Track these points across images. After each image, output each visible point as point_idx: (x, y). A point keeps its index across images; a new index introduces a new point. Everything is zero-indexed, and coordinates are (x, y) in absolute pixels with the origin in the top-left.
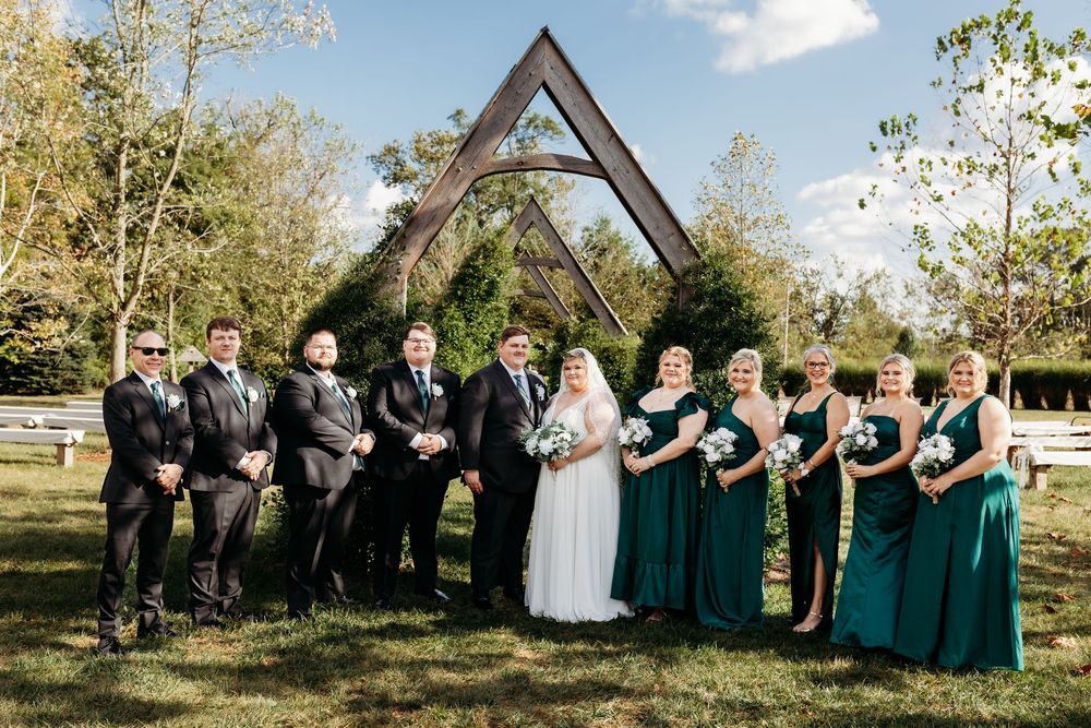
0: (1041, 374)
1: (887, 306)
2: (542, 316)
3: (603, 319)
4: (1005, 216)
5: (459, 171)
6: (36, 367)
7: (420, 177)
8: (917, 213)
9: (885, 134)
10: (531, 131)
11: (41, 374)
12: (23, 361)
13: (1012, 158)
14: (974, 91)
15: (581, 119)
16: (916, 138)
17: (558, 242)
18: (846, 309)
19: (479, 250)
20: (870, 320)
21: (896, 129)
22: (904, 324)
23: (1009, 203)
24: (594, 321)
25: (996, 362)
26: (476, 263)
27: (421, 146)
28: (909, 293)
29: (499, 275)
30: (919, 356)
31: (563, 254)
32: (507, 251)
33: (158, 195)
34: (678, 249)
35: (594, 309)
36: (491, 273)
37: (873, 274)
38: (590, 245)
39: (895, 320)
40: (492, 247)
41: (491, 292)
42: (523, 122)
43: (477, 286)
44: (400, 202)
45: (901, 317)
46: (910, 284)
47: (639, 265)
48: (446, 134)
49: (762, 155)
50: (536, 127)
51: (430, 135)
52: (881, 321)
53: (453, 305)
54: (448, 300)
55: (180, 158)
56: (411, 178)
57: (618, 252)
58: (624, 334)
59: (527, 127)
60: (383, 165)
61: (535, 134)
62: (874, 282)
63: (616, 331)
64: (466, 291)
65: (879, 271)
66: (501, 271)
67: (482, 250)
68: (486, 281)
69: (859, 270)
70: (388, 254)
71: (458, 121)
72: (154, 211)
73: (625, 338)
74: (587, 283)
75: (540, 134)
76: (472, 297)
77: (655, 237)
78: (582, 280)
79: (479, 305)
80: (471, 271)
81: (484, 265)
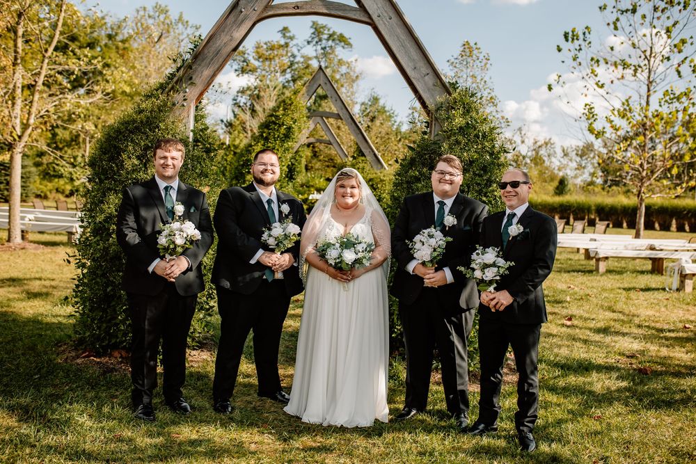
1: (551, 162)
2: (332, 160)
3: (369, 158)
5: (242, 12)
7: (259, 70)
8: (586, 95)
9: (567, 40)
10: (330, 42)
13: (652, 59)
14: (629, 13)
16: (590, 43)
17: (338, 100)
18: (526, 163)
19: (280, 105)
20: (540, 171)
21: (575, 38)
22: (561, 174)
23: (649, 91)
24: (363, 158)
25: (636, 198)
26: (278, 114)
27: (260, 50)
28: (565, 155)
29: (294, 123)
30: (571, 194)
31: (342, 109)
32: (300, 105)
33: (44, 56)
34: (432, 87)
35: (364, 150)
36: (288, 121)
37: (543, 142)
38: (365, 114)
39: (556, 172)
40: (290, 102)
41: (288, 135)
42: (325, 36)
43: (278, 130)
44: (246, 86)
45: (559, 170)
46: (566, 149)
47: (397, 129)
48: (276, 43)
49: (481, 56)
50: (333, 40)
51: (266, 44)
52: (547, 172)
53: (259, 144)
54: (257, 140)
55: (61, 29)
56: (253, 71)
57: (383, 120)
58: (385, 169)
59: (328, 40)
60: (235, 62)
61: (333, 45)
62: (544, 147)
63: (379, 166)
64: (269, 134)
65: (547, 140)
66: (296, 120)
67: (282, 104)
68: (285, 127)
69: (535, 139)
70: (176, 83)
71: (284, 34)
72: (41, 68)
73: (385, 172)
74: (359, 131)
75: (336, 44)
76: (274, 138)
77: (412, 76)
78: (355, 128)
79: (279, 145)
80: (274, 119)
81: (283, 115)
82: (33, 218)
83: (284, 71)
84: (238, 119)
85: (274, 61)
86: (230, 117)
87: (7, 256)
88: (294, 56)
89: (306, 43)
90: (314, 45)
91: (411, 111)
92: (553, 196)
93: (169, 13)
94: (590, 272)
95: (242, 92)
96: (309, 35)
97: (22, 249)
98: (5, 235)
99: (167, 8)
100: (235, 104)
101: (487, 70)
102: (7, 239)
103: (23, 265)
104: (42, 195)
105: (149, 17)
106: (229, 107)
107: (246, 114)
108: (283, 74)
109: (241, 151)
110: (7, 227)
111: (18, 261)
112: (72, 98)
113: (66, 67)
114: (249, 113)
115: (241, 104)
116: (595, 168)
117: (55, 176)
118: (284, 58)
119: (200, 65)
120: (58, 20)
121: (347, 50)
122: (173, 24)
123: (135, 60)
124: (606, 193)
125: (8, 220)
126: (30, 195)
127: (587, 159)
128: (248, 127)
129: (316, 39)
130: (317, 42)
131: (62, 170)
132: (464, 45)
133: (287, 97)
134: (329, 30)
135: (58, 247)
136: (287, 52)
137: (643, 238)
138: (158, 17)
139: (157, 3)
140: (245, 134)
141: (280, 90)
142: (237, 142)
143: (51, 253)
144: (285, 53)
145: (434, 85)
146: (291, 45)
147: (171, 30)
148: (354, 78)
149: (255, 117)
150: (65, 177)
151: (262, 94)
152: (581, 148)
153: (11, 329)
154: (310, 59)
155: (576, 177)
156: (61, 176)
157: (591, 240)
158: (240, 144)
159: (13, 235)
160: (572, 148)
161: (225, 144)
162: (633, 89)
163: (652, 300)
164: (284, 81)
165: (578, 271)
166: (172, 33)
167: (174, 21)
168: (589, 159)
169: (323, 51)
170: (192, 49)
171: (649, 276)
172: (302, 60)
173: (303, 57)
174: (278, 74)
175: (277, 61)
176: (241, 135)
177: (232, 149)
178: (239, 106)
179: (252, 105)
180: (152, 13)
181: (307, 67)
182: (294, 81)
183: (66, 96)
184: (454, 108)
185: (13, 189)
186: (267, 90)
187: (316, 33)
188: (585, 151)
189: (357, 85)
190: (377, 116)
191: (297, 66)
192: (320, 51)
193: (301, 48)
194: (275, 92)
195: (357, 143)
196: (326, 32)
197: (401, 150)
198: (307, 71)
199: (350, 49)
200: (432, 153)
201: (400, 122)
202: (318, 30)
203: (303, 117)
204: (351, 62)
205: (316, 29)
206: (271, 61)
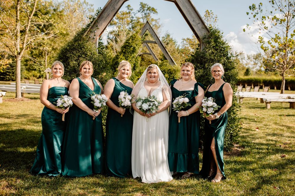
0: (289, 80)
1: (242, 62)
2: (150, 61)
3: (169, 60)
4: (286, 34)
6: (8, 73)
7: (118, 24)
8: (260, 33)
9: (251, 9)
10: (148, 11)
11: (9, 75)
12: (4, 72)
13: (289, 17)
16: (262, 10)
17: (155, 35)
21: (254, 8)
22: (247, 67)
23: (287, 30)
24: (166, 60)
25: (281, 77)
26: (129, 42)
27: (118, 15)
28: (249, 59)
29: (136, 45)
30: (251, 75)
31: (157, 39)
32: (139, 38)
33: (29, 18)
35: (166, 57)
36: (134, 45)
37: (239, 53)
38: (164, 42)
39: (245, 66)
40: (134, 37)
41: (134, 51)
42: (146, 9)
43: (129, 49)
44: (112, 30)
45: (246, 65)
46: (249, 56)
47: (178, 48)
48: (125, 12)
49: (213, 16)
50: (149, 10)
51: (120, 12)
52: (241, 66)
53: (122, 55)
54: (120, 53)
55: (36, 7)
56: (115, 24)
57: (172, 44)
61: (149, 12)
62: (239, 55)
63: (173, 64)
64: (126, 50)
65: (241, 52)
66: (137, 44)
67: (131, 38)
68: (132, 47)
69: (235, 52)
70: (91, 28)
71: (128, 8)
72: (28, 24)
73: (175, 66)
74: (164, 48)
75: (151, 12)
76: (128, 52)
77: (193, 24)
78: (163, 48)
79: (130, 55)
80: (128, 44)
81: (132, 42)
82: (25, 88)
83: (128, 24)
84: (110, 45)
86: (106, 43)
87: (16, 104)
88: (132, 17)
89: (138, 12)
90: (141, 13)
91: (182, 41)
92: (243, 76)
94: (264, 108)
95: (111, 33)
96: (139, 8)
97: (22, 100)
98: (14, 95)
100: (108, 38)
101: (216, 22)
102: (15, 96)
103: (23, 107)
104: (27, 78)
106: (106, 40)
107: (113, 42)
109: (114, 58)
110: (15, 91)
111: (21, 105)
112: (41, 36)
113: (38, 23)
114: (114, 42)
116: (261, 64)
117: (33, 70)
118: (129, 18)
119: (100, 20)
120: (35, 3)
121: (155, 14)
122: (82, 4)
123: (66, 20)
124: (266, 75)
125: (15, 89)
126: (22, 78)
127: (258, 60)
128: (114, 48)
129: (142, 10)
130: (142, 11)
131: (36, 67)
132: (206, 12)
133: (133, 35)
134: (148, 6)
135: (37, 99)
136: (130, 15)
137: (284, 94)
140: (113, 51)
141: (127, 32)
143: (34, 102)
144: (128, 16)
145: (202, 28)
146: (131, 12)
147: (81, 7)
148: (159, 26)
149: (117, 44)
150: (37, 70)
151: (120, 34)
152: (256, 56)
153: (21, 134)
154: (140, 18)
155: (253, 68)
156: (35, 70)
157: (263, 94)
159: (18, 95)
160: (252, 55)
162: (281, 30)
163: (291, 120)
164: (129, 28)
165: (258, 108)
166: (81, 8)
167: (82, 3)
168: (259, 60)
169: (145, 15)
170: (97, 13)
171: (289, 110)
172: (136, 19)
173: (136, 18)
174: (126, 25)
175: (126, 20)
176: (111, 51)
178: (110, 39)
179: (116, 39)
181: (138, 22)
182: (133, 28)
183: (39, 35)
184: (211, 38)
185: (17, 75)
186: (122, 32)
187: (142, 7)
188: (257, 57)
189: (161, 29)
190: (169, 43)
191: (134, 22)
192: (144, 15)
193: (136, 14)
194: (126, 33)
195: (163, 54)
196: (146, 7)
197: (179, 57)
198: (138, 24)
199: (157, 14)
200: (202, 58)
201: (179, 45)
202: (143, 6)
203: (140, 43)
204: (157, 19)
205: (142, 6)
206: (123, 20)
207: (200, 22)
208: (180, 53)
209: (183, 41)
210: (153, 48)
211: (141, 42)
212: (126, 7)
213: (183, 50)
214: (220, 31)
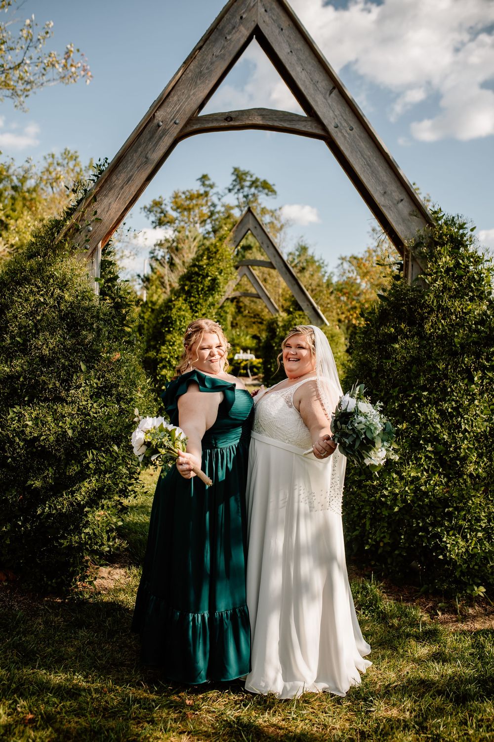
2: (259, 315)
3: (307, 312)
5: (159, 125)
7: (177, 222)
10: (253, 189)
15: (299, 69)
17: (271, 246)
19: (203, 253)
24: (301, 313)
26: (201, 263)
27: (178, 200)
29: (220, 273)
31: (275, 256)
32: (227, 253)
34: (408, 217)
35: (301, 303)
36: (213, 271)
38: (294, 264)
40: (214, 250)
41: (214, 287)
42: (248, 184)
43: (201, 282)
44: (164, 239)
47: (328, 280)
48: (196, 193)
50: (256, 187)
51: (184, 193)
53: (181, 299)
54: (177, 294)
56: (171, 222)
57: (313, 270)
58: (326, 325)
59: (250, 187)
60: (152, 213)
61: (256, 192)
63: (319, 322)
64: (192, 287)
66: (222, 270)
67: (206, 253)
68: (209, 278)
71: (204, 182)
73: (326, 328)
74: (294, 281)
75: (259, 191)
76: (198, 291)
77: (382, 203)
78: (291, 278)
79: (203, 299)
80: (197, 269)
81: (208, 264)
83: (203, 222)
84: (155, 273)
85: (194, 212)
86: (147, 271)
88: (214, 205)
89: (227, 191)
90: (236, 193)
93: (78, 160)
95: (160, 245)
96: (231, 182)
99: (77, 154)
100: (152, 258)
105: (58, 164)
106: (146, 260)
107: (164, 267)
108: (203, 224)
109: (160, 307)
114: (167, 266)
115: (159, 258)
118: (204, 208)
119: (106, 196)
121: (271, 197)
122: (83, 171)
123: (43, 212)
128: (167, 282)
129: (238, 187)
130: (238, 190)
133: (212, 244)
134: (251, 177)
136: (207, 201)
138: (67, 164)
139: (66, 150)
140: (164, 290)
141: (200, 241)
142: (155, 298)
144: (204, 202)
145: (411, 214)
146: (211, 194)
148: (279, 227)
149: (174, 271)
151: (181, 246)
154: (231, 208)
158: (158, 299)
161: (142, 300)
164: (205, 232)
167: (84, 168)
169: (245, 199)
170: (96, 176)
172: (223, 209)
173: (223, 206)
174: (198, 225)
175: (197, 211)
176: (159, 290)
177: (150, 305)
178: (157, 260)
179: (171, 259)
180: (60, 161)
181: (229, 217)
182: (215, 231)
184: (439, 244)
186: (187, 241)
187: (238, 181)
189: (285, 233)
190: (306, 267)
191: (217, 216)
192: (242, 200)
193: (222, 196)
194: (195, 243)
195: (293, 296)
196: (248, 178)
197: (334, 303)
198: (229, 220)
199: (274, 196)
200: (411, 304)
201: (331, 273)
202: (239, 176)
203: (230, 267)
204: (276, 210)
205: (237, 176)
206: (190, 212)
207: (404, 196)
208: (335, 292)
209: (342, 263)
210: (265, 280)
211: (232, 264)
212: (197, 180)
213: (342, 285)
214: (465, 224)
